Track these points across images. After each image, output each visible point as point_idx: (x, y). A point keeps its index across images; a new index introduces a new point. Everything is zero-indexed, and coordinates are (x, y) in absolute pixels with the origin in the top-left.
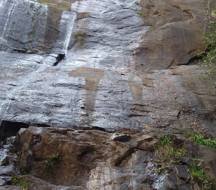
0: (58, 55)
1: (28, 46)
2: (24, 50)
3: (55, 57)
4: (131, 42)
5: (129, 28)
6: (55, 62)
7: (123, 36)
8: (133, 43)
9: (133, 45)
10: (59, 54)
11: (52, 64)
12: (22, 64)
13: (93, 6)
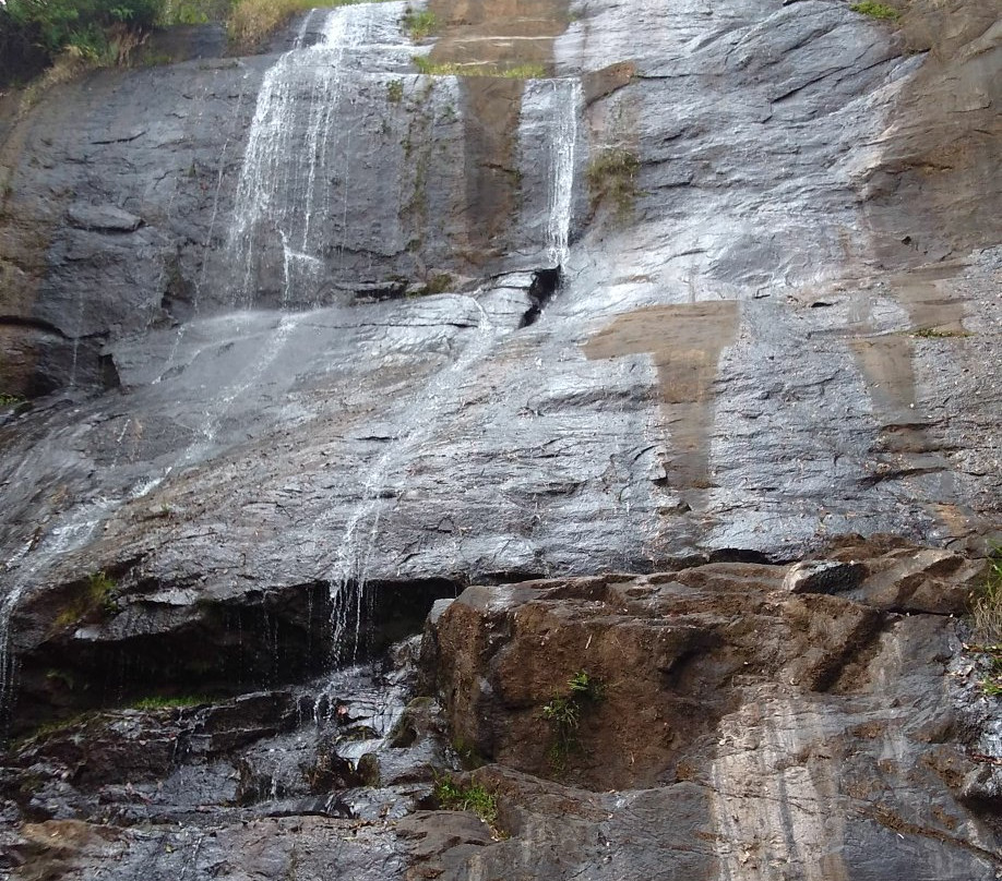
0: (534, 277)
1: (408, 265)
2: (397, 285)
3: (525, 288)
4: (841, 147)
5: (825, 87)
6: (525, 309)
7: (803, 127)
8: (852, 151)
9: (850, 162)
10: (536, 273)
11: (517, 321)
12: (398, 346)
13: (648, 24)
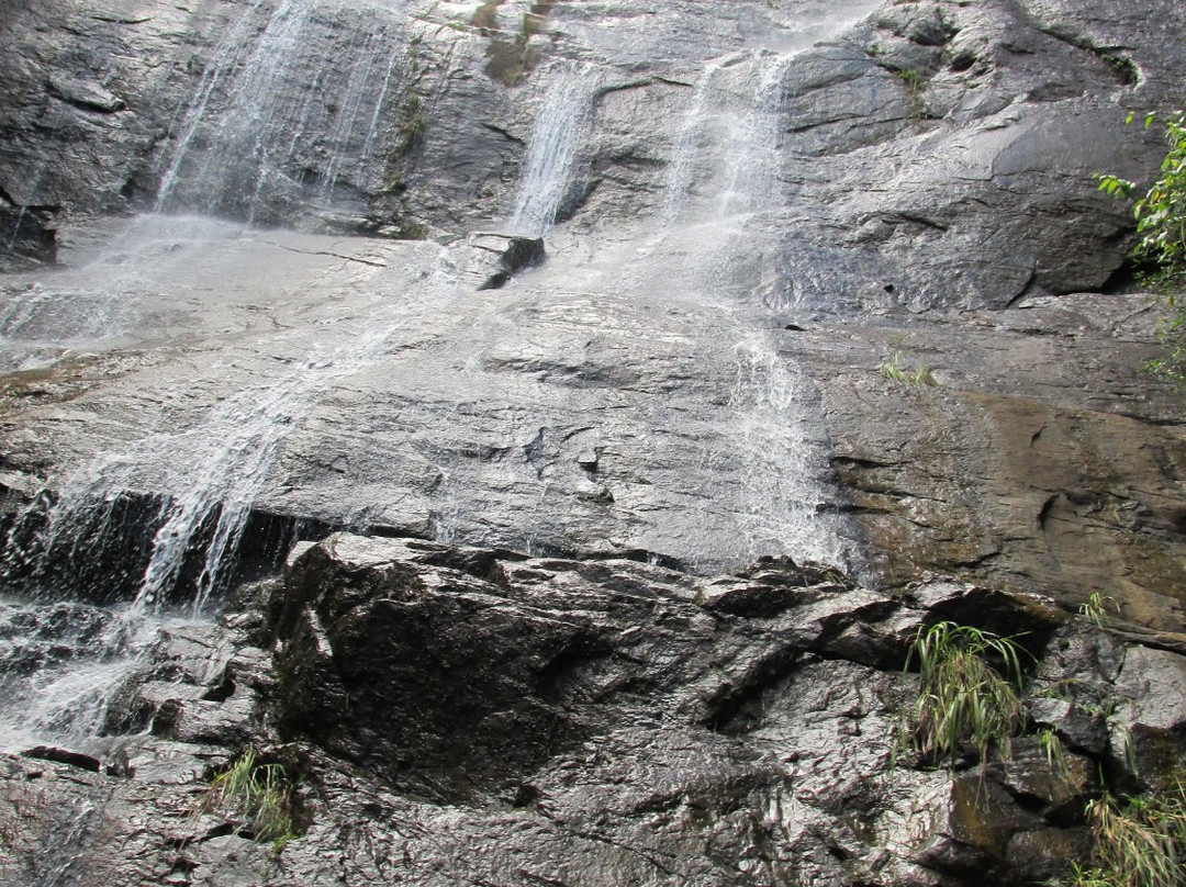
0: (512, 244)
1: (387, 208)
2: (370, 223)
3: (499, 252)
4: (843, 186)
5: (836, 129)
6: (494, 272)
7: (809, 161)
8: (853, 194)
9: (849, 204)
10: (513, 241)
11: (484, 279)
12: (352, 280)
13: (682, 36)
